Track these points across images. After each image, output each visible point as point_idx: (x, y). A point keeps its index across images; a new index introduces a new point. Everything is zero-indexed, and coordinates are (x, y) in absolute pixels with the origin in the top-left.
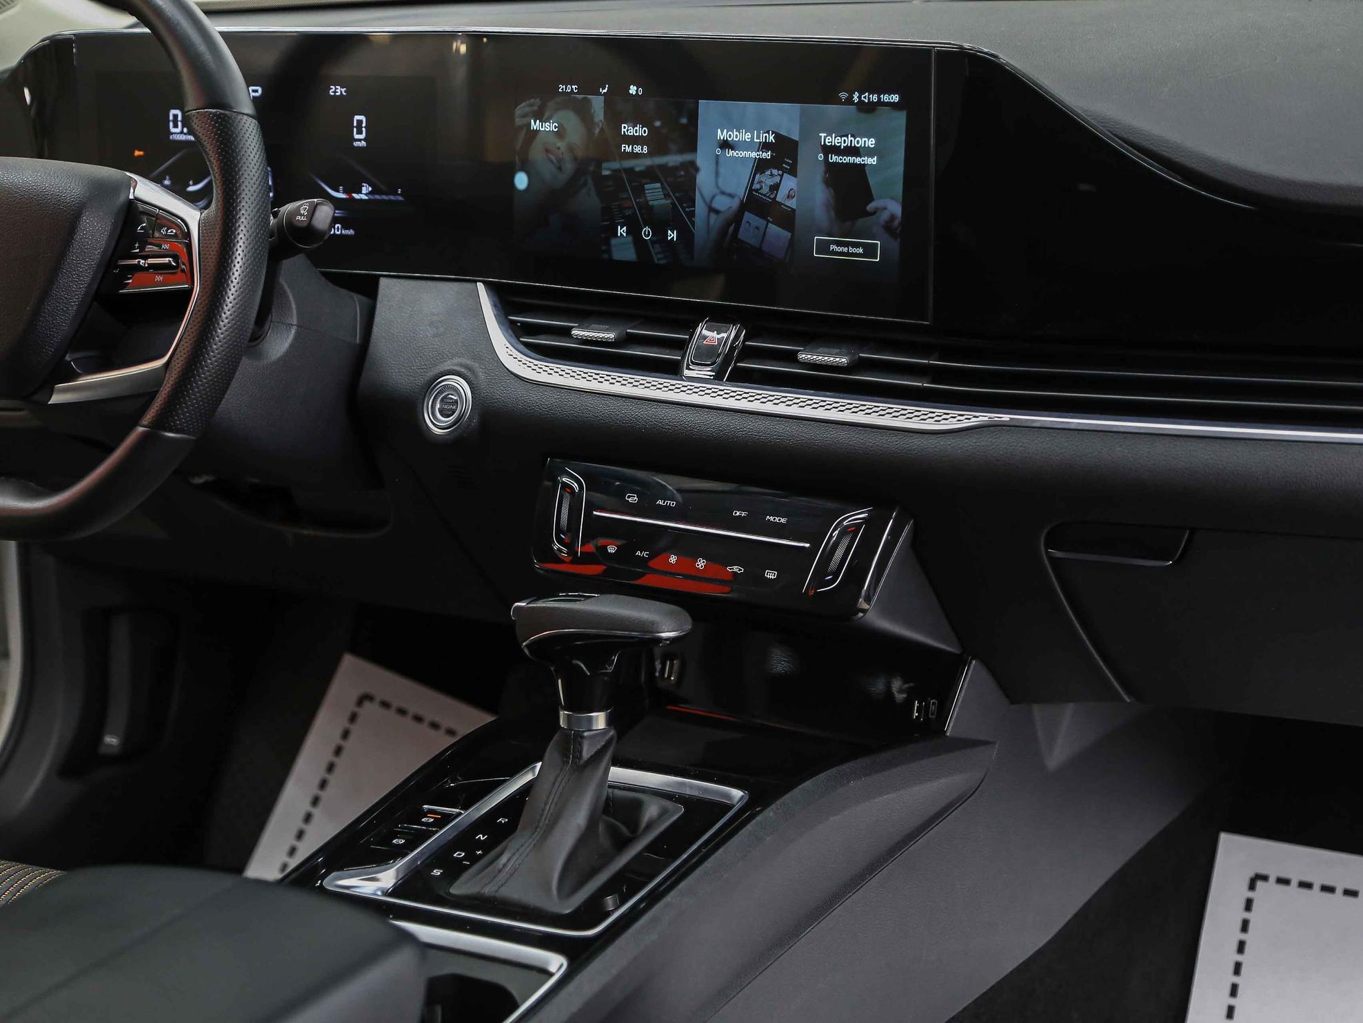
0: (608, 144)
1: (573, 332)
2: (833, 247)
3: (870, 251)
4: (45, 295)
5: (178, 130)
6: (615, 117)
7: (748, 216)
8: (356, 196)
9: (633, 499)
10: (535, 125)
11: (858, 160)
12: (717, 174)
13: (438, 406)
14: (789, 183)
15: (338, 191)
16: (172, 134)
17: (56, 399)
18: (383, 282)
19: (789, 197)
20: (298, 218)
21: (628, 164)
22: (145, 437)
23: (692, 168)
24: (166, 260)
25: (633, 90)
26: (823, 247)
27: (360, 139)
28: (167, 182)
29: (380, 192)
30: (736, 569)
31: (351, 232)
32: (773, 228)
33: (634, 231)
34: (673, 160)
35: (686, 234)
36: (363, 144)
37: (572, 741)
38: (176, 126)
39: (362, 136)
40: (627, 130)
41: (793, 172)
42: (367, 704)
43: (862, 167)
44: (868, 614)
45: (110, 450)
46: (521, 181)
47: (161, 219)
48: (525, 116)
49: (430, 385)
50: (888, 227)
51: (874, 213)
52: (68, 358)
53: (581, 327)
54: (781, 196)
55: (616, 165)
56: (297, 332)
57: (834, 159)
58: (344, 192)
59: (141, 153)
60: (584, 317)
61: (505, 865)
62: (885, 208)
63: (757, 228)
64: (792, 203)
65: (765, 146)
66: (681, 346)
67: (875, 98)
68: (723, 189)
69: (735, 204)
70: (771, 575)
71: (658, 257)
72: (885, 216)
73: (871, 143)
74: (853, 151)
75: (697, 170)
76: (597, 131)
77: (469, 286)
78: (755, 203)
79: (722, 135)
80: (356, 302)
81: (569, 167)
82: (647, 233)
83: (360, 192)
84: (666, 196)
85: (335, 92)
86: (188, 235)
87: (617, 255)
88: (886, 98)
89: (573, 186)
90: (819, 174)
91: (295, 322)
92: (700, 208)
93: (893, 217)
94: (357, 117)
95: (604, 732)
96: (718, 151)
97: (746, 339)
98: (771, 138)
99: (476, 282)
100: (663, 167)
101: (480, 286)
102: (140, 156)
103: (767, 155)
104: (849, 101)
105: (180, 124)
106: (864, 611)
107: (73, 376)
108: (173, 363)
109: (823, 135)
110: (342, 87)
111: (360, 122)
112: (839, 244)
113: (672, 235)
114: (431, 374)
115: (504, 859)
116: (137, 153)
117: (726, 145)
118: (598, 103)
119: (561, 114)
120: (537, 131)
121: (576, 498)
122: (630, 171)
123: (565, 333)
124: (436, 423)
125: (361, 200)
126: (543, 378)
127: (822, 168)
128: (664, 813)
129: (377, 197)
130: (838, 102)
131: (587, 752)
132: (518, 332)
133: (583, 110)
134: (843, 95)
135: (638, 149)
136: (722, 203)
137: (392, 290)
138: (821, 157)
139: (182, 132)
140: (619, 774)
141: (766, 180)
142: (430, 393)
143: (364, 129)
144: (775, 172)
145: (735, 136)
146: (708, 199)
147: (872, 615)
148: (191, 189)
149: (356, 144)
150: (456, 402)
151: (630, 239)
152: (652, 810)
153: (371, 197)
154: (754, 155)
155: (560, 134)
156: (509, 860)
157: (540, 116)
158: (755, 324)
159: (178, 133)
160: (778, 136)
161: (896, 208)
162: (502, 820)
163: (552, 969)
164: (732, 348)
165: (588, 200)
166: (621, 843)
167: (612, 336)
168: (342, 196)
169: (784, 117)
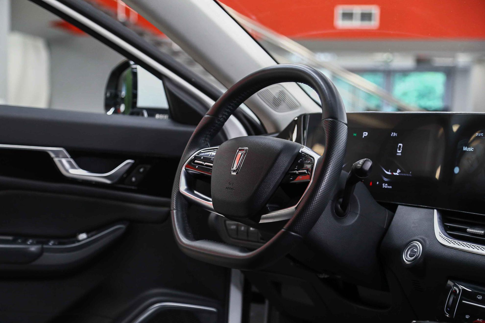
1: (468, 230)
8: (394, 174)
9: (480, 298)
10: (465, 149)
13: (409, 253)
15: (388, 171)
17: (261, 221)
18: (399, 207)
20: (358, 165)
22: (284, 233)
31: (391, 187)
36: (400, 154)
39: (400, 152)
48: (461, 145)
49: (407, 244)
52: (267, 205)
53: (470, 229)
56: (359, 217)
58: (391, 172)
60: (473, 226)
77: (431, 210)
80: (387, 213)
83: (396, 172)
85: (393, 135)
86: (314, 162)
91: (359, 213)
94: (400, 144)
99: (434, 209)
101: (435, 211)
108: (298, 207)
110: (396, 133)
111: (400, 146)
114: (409, 240)
119: (475, 144)
120: (465, 151)
121: (457, 295)
123: (464, 230)
124: (407, 258)
125: (396, 175)
126: (451, 245)
129: (402, 174)
132: (446, 229)
137: (402, 210)
142: (407, 247)
143: (401, 149)
149: (398, 154)
150: (416, 252)
153: (400, 174)
155: (474, 152)
157: (467, 145)
167: (483, 232)
168: (389, 173)
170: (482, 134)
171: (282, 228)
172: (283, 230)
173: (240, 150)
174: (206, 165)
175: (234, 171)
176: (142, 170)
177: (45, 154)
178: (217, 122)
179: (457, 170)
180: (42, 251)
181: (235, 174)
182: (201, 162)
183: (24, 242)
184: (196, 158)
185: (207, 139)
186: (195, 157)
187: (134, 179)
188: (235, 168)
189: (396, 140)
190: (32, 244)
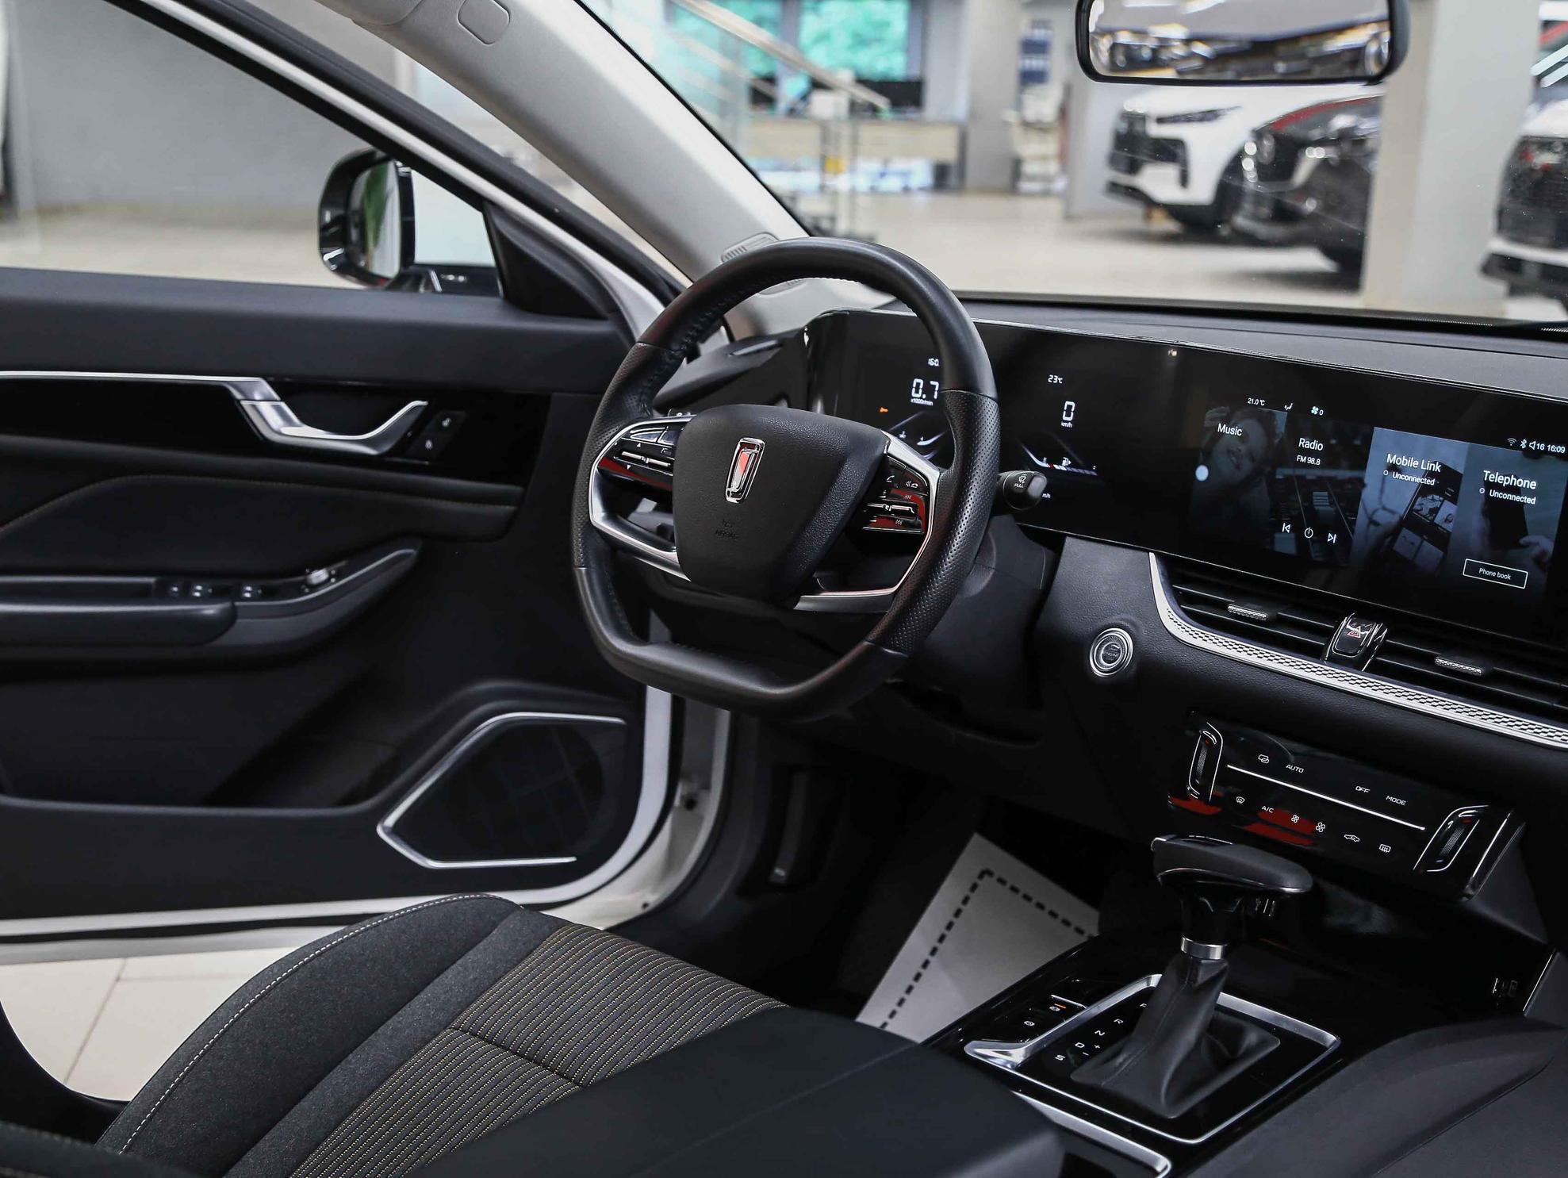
0: (1285, 453)
1: (1230, 607)
2: (1481, 570)
3: (1517, 578)
4: (807, 522)
5: (919, 395)
6: (1294, 431)
7: (1405, 532)
8: (1057, 467)
9: (1265, 760)
10: (1222, 428)
11: (1518, 498)
12: (1382, 491)
13: (1102, 652)
14: (1448, 508)
15: (1042, 461)
16: (913, 398)
17: (800, 606)
18: (1068, 540)
19: (1447, 520)
20: (1016, 485)
21: (1300, 472)
22: (869, 650)
23: (1360, 483)
24: (907, 508)
25: (1315, 410)
26: (1474, 569)
27: (1067, 421)
28: (902, 436)
29: (1078, 467)
30: (1353, 837)
31: (1048, 496)
32: (1427, 546)
33: (1297, 530)
34: (1343, 474)
35: (1345, 539)
36: (1070, 425)
37: (1189, 966)
38: (917, 392)
39: (1070, 419)
40: (1304, 443)
41: (1454, 500)
42: (986, 878)
43: (1521, 505)
44: (1474, 899)
45: (840, 655)
46: (1202, 473)
47: (906, 473)
48: (1213, 419)
49: (1095, 635)
50: (1538, 561)
51: (1524, 547)
52: (815, 575)
53: (1235, 604)
54: (1439, 519)
55: (1289, 471)
56: (994, 576)
57: (1495, 494)
58: (1047, 462)
59: (886, 410)
60: (1242, 597)
61: (1121, 1065)
62: (1537, 544)
63: (1412, 543)
64: (1449, 527)
65: (1430, 474)
66: (1328, 634)
67: (1542, 447)
68: (1387, 506)
69: (1395, 519)
70: (1385, 849)
71: (1316, 554)
72: (1536, 551)
73: (1533, 485)
74: (1514, 490)
75: (1364, 485)
76: (1277, 441)
77: (1142, 554)
78: (1412, 521)
79: (1391, 459)
80: (1043, 555)
81: (1247, 466)
82: (1309, 533)
83: (1060, 463)
84: (1332, 504)
85: (1053, 380)
86: (928, 489)
87: (1279, 547)
88: (1552, 448)
89: (1248, 483)
90: (1479, 505)
91: (993, 566)
92: (1361, 519)
93: (1544, 553)
94: (1068, 403)
95: (1218, 963)
96: (1386, 473)
97: (1387, 637)
98: (1437, 468)
99: (1148, 552)
100: (1331, 479)
101: (1152, 555)
102: (884, 412)
103: (1432, 482)
104: (1517, 446)
105: (920, 391)
106: (1469, 896)
107: (816, 590)
108: (900, 594)
109: (1487, 472)
110: (1059, 377)
111: (1070, 407)
112: (1488, 568)
113: (1332, 538)
114: (1101, 624)
115: (1120, 1059)
116: (882, 410)
117: (1394, 468)
118: (1281, 418)
119: (1246, 422)
120: (1223, 434)
121: (1212, 750)
122: (1301, 478)
123: (1223, 607)
124: (1099, 667)
125: (1061, 470)
126: (1199, 643)
127: (1482, 501)
128: (1262, 1044)
129: (1075, 470)
130: (1507, 445)
131: (1202, 977)
132: (1180, 599)
133: (1266, 421)
134: (1512, 441)
135: (1311, 461)
136: (1383, 517)
137: (1074, 547)
138: (1482, 491)
139: (921, 398)
140: (1226, 999)
141: (1427, 503)
142: (1098, 639)
143: (1072, 413)
144: (1436, 497)
145: (1403, 462)
146: (1370, 510)
147: (1476, 900)
148: (922, 443)
149: (1063, 424)
150: (1119, 651)
151: (1293, 535)
152: (1252, 1037)
153: (1069, 469)
154: (1419, 480)
155: (1243, 439)
156: (1125, 1060)
157: (1227, 422)
158: (1396, 625)
159: (918, 398)
160: (1444, 467)
161: (1548, 545)
162: (1119, 1021)
163: (1159, 1169)
164: (1373, 644)
165: (1260, 496)
166: (1224, 1064)
167: (1264, 616)
168: (1045, 465)
169: (1453, 452)
170: (1261, 401)
171: (863, 638)
172: (866, 643)
173: (743, 445)
174: (651, 465)
175: (734, 495)
176: (446, 423)
177: (221, 391)
178: (668, 360)
180: (231, 617)
181: (734, 500)
182: (639, 457)
183: (186, 596)
184: (623, 445)
185: (643, 397)
186: (621, 442)
187: (429, 444)
188: (734, 488)
189: (1060, 393)
190: (205, 599)
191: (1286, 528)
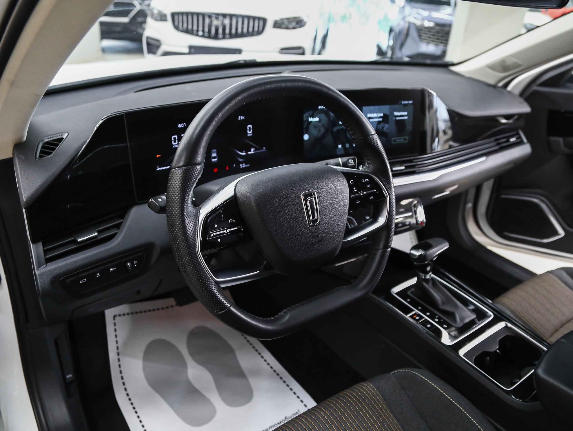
2: (397, 140)
3: (405, 140)
5: (176, 143)
8: (249, 153)
10: (311, 119)
11: (403, 118)
14: (386, 126)
15: (242, 152)
16: (174, 145)
26: (395, 141)
27: (250, 133)
31: (248, 165)
33: (344, 146)
36: (251, 135)
39: (251, 132)
41: (387, 123)
43: (404, 120)
48: (307, 117)
50: (409, 133)
54: (385, 129)
55: (338, 128)
57: (398, 118)
58: (245, 152)
59: (160, 156)
62: (409, 129)
64: (387, 131)
65: (380, 117)
67: (407, 102)
72: (408, 131)
73: (406, 113)
74: (402, 116)
76: (332, 119)
79: (369, 116)
81: (323, 130)
82: (347, 145)
83: (250, 151)
85: (241, 118)
87: (339, 153)
88: (410, 102)
89: (324, 136)
90: (394, 123)
93: (410, 131)
98: (382, 115)
102: (159, 157)
103: (381, 119)
104: (401, 104)
105: (177, 141)
109: (395, 113)
110: (243, 116)
111: (250, 127)
112: (399, 139)
116: (158, 156)
119: (320, 115)
120: (311, 122)
122: (342, 129)
125: (252, 154)
127: (394, 121)
129: (257, 151)
130: (398, 104)
133: (327, 113)
134: (400, 102)
138: (394, 118)
141: (381, 126)
143: (251, 130)
144: (383, 123)
145: (372, 115)
149: (248, 135)
151: (342, 148)
153: (255, 152)
154: (377, 120)
155: (319, 121)
157: (313, 116)
160: (384, 114)
161: (411, 128)
168: (244, 154)
169: (386, 109)
179: (306, 137)
189: (244, 123)
191: (340, 146)
